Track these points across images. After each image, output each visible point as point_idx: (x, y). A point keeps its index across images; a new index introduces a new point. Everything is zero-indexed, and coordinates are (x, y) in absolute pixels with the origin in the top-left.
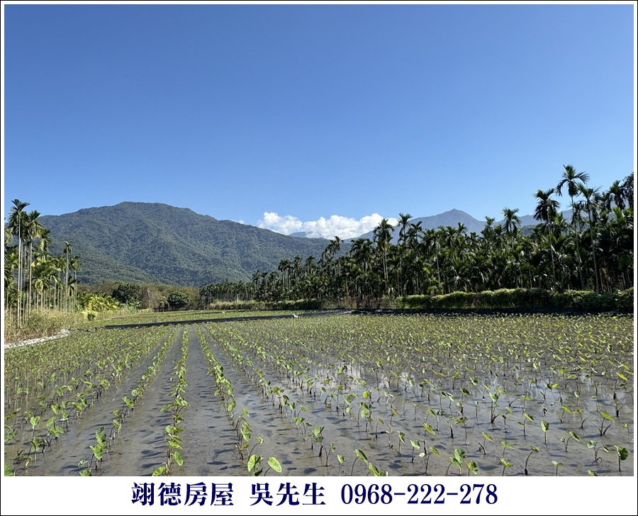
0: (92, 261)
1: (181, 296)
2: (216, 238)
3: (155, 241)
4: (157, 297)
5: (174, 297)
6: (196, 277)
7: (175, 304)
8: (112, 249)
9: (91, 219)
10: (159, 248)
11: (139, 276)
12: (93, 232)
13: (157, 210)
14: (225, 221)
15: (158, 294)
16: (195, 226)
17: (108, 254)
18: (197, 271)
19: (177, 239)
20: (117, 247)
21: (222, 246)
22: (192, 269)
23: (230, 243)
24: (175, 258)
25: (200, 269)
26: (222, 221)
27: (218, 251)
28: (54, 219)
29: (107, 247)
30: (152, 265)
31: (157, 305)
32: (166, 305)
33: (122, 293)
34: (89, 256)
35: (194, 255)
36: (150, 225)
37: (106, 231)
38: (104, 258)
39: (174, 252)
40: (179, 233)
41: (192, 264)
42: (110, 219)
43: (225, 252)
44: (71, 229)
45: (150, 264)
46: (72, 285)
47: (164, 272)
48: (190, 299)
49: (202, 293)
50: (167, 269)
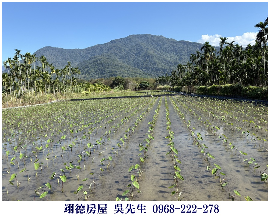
0: (117, 66)
1: (145, 83)
2: (176, 51)
3: (146, 54)
5: (142, 83)
7: (143, 87)
8: (127, 60)
9: (116, 45)
10: (148, 58)
11: (139, 72)
12: (117, 52)
13: (145, 37)
14: (181, 41)
16: (165, 45)
17: (125, 62)
18: (167, 69)
19: (156, 53)
20: (128, 59)
21: (179, 55)
22: (164, 68)
23: (183, 53)
24: (155, 63)
25: (168, 68)
26: (179, 41)
27: (178, 58)
28: (101, 46)
29: (124, 59)
30: (144, 67)
31: (134, 87)
32: (139, 87)
34: (116, 63)
35: (165, 60)
36: (143, 46)
37: (123, 50)
38: (122, 64)
39: (155, 60)
40: (157, 50)
41: (164, 65)
42: (125, 44)
43: (181, 58)
44: (108, 50)
45: (144, 66)
47: (150, 70)
48: (150, 84)
49: (156, 81)
50: (152, 68)
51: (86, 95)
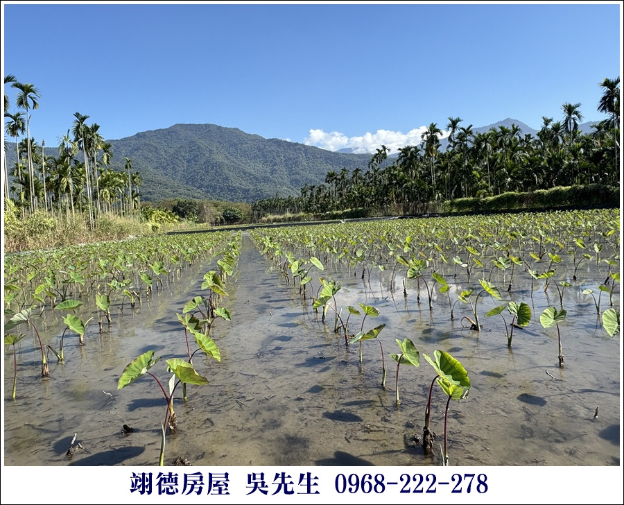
0: (152, 181)
1: (234, 211)
2: (265, 157)
3: (208, 161)
4: (213, 212)
5: (228, 212)
6: (248, 194)
7: (230, 219)
8: (170, 171)
9: (148, 142)
10: (212, 168)
11: (196, 195)
12: (150, 155)
13: (207, 130)
14: (273, 139)
15: (213, 210)
16: (244, 145)
17: (166, 175)
18: (249, 189)
19: (228, 158)
20: (174, 169)
21: (271, 165)
22: (243, 187)
23: (278, 161)
24: (227, 177)
25: (251, 187)
26: (270, 139)
27: (268, 169)
28: (115, 143)
29: (164, 168)
30: (206, 184)
31: (214, 220)
32: (222, 220)
33: (181, 209)
34: (150, 177)
35: (245, 173)
36: (202, 146)
37: (163, 153)
38: (163, 179)
39: (226, 171)
40: (229, 153)
41: (244, 183)
42: (165, 142)
43: (274, 170)
44: (131, 152)
45: (205, 183)
46: (136, 199)
47: (218, 191)
48: (243, 214)
49: (254, 208)
50: (220, 187)
51: (154, 230)
